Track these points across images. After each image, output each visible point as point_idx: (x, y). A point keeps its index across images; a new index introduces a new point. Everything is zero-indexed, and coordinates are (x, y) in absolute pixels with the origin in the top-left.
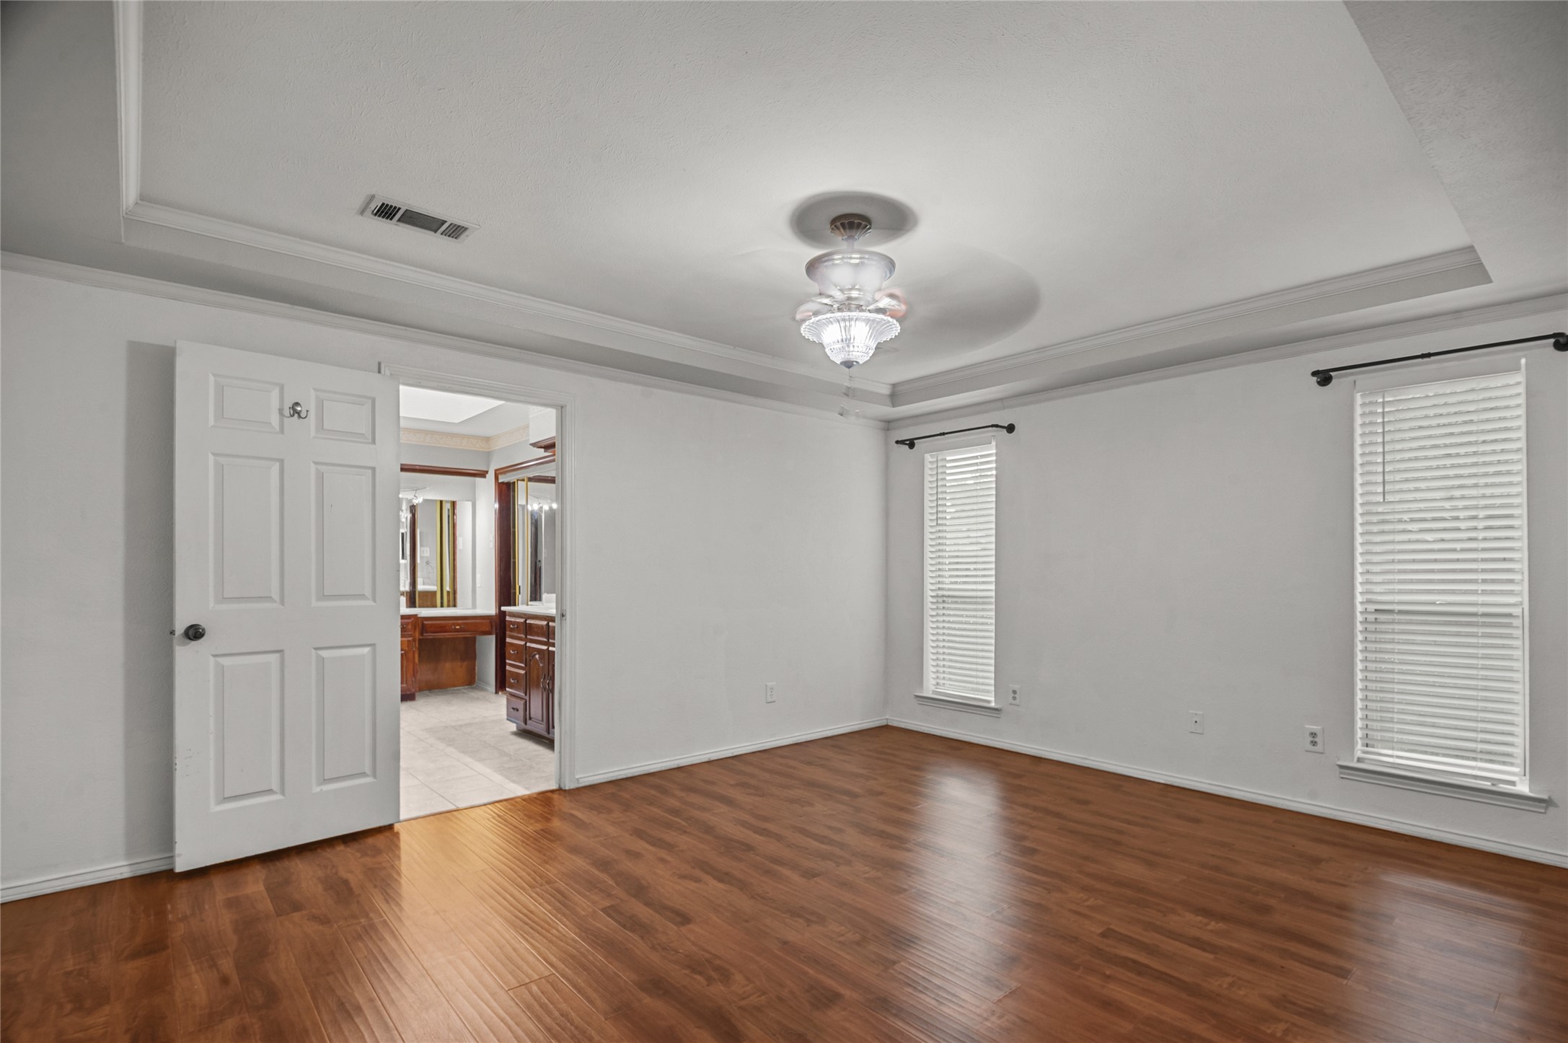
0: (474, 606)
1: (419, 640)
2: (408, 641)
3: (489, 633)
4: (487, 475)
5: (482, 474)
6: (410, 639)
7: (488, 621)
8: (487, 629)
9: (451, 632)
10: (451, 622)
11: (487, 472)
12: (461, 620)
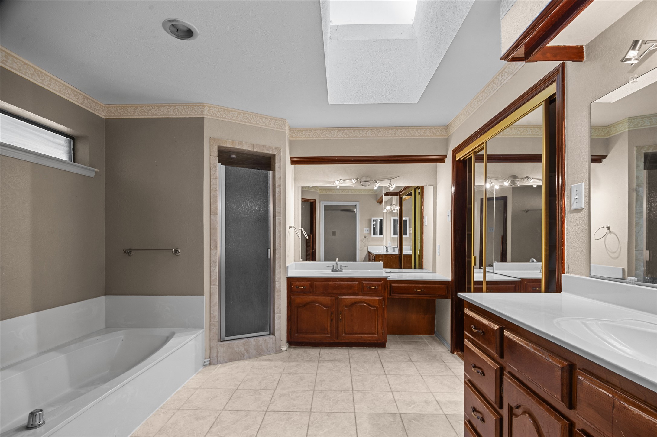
0: (434, 271)
1: (388, 298)
2: (379, 299)
3: (447, 298)
4: (446, 160)
5: (441, 159)
6: (381, 298)
7: (445, 286)
8: (444, 294)
9: (413, 294)
10: (413, 285)
11: (445, 156)
12: (421, 284)
